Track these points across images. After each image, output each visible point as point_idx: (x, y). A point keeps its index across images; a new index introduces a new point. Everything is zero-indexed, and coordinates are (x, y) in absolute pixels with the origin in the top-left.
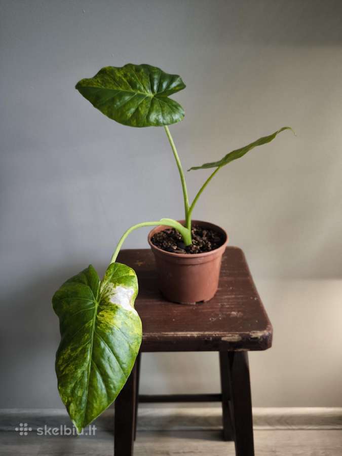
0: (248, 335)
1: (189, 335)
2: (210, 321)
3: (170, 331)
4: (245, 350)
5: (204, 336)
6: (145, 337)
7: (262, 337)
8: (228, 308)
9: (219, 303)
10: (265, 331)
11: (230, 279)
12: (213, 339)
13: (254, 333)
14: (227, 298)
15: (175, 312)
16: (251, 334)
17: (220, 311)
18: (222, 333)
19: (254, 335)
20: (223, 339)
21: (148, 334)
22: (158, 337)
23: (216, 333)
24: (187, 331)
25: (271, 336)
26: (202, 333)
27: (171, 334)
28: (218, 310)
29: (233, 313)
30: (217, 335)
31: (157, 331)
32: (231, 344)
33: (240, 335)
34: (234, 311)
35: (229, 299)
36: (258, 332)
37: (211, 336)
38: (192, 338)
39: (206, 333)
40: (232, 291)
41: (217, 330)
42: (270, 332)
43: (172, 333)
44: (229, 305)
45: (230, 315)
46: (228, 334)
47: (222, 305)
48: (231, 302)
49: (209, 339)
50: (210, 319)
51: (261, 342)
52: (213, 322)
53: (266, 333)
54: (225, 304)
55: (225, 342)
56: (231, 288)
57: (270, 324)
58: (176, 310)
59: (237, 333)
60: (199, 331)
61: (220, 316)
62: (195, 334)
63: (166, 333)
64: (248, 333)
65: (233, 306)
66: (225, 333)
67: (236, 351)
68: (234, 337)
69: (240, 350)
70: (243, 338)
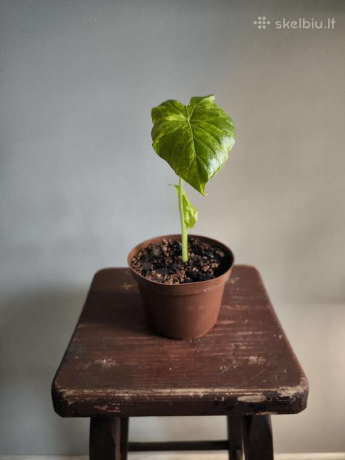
0: (276, 392)
1: (191, 394)
2: (221, 371)
3: (165, 387)
4: (269, 413)
5: (213, 395)
6: (130, 397)
7: (295, 395)
8: (244, 350)
9: (232, 342)
10: (299, 387)
11: (245, 308)
12: (225, 400)
13: (283, 390)
14: (241, 336)
15: (172, 356)
16: (279, 392)
17: (234, 354)
18: (238, 390)
19: (284, 394)
20: (240, 399)
21: (134, 391)
22: (148, 396)
23: (229, 390)
24: (189, 387)
25: (306, 393)
26: (209, 390)
27: (166, 392)
28: (231, 353)
29: (252, 358)
30: (231, 394)
31: (147, 388)
32: (252, 406)
33: (265, 393)
34: (253, 355)
35: (245, 337)
36: (290, 388)
37: (224, 396)
38: (196, 397)
39: (217, 390)
40: (249, 325)
41: (231, 386)
42: (305, 388)
43: (168, 391)
44: (244, 345)
45: (248, 360)
46: (247, 392)
47: (237, 346)
48: (248, 342)
49: (221, 399)
50: (221, 368)
51: (293, 403)
52: (225, 372)
53: (300, 389)
54: (240, 344)
55: (242, 403)
56: (246, 321)
57: (304, 376)
58: (173, 354)
59: (260, 390)
60: (207, 388)
61: (234, 362)
62: (201, 392)
63: (160, 391)
64: (275, 390)
65: (251, 348)
66: (243, 390)
67: (257, 414)
68: (254, 396)
69: (263, 414)
70: (268, 399)
